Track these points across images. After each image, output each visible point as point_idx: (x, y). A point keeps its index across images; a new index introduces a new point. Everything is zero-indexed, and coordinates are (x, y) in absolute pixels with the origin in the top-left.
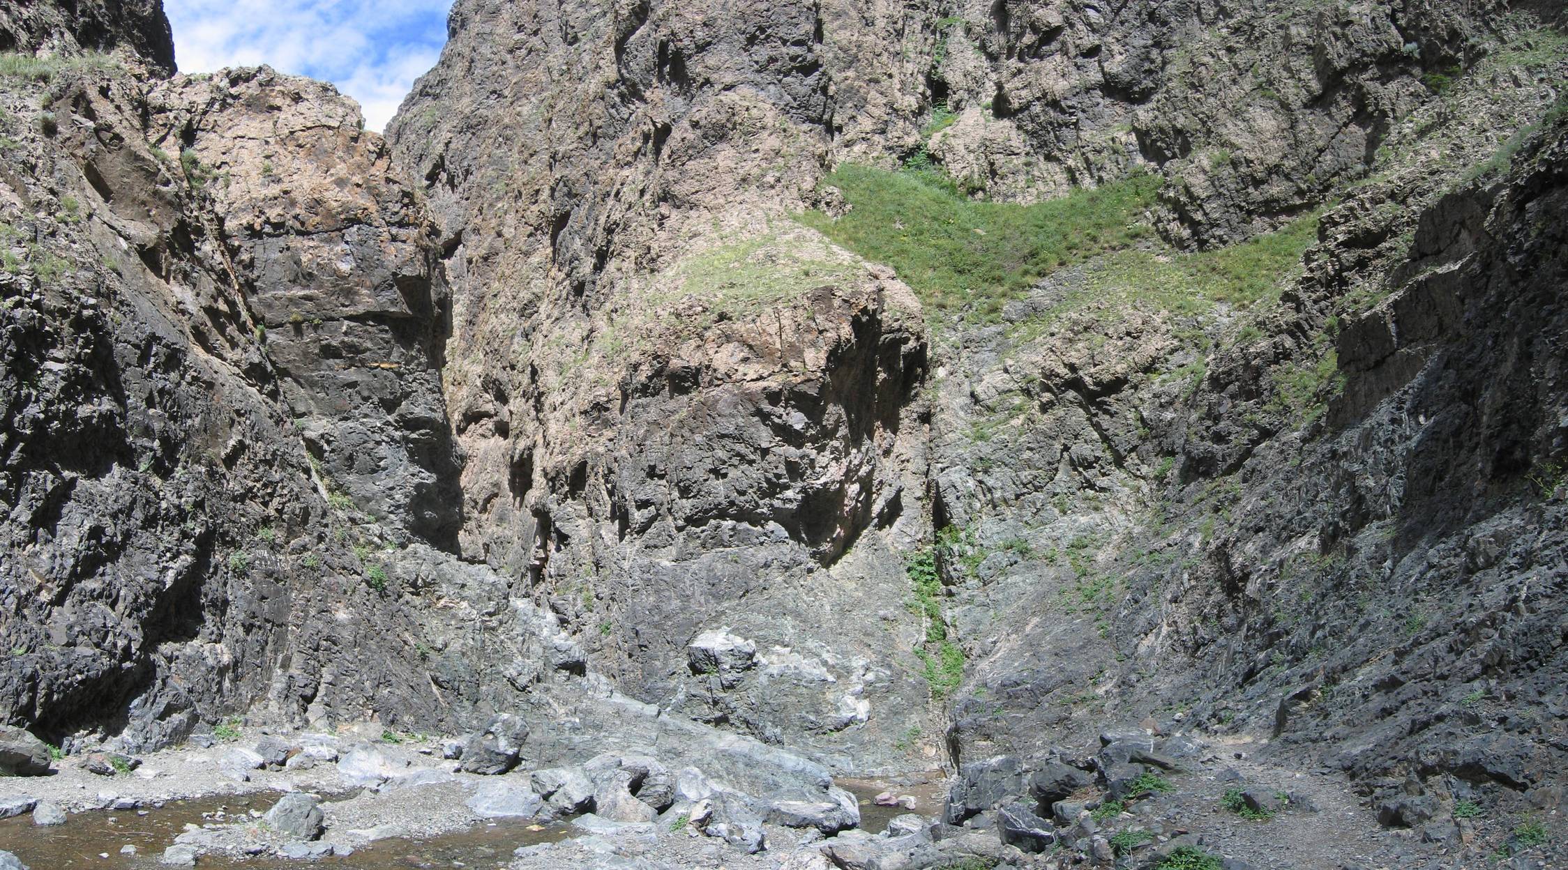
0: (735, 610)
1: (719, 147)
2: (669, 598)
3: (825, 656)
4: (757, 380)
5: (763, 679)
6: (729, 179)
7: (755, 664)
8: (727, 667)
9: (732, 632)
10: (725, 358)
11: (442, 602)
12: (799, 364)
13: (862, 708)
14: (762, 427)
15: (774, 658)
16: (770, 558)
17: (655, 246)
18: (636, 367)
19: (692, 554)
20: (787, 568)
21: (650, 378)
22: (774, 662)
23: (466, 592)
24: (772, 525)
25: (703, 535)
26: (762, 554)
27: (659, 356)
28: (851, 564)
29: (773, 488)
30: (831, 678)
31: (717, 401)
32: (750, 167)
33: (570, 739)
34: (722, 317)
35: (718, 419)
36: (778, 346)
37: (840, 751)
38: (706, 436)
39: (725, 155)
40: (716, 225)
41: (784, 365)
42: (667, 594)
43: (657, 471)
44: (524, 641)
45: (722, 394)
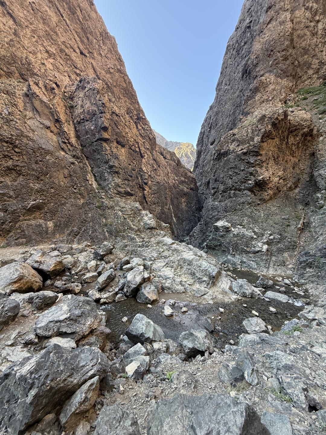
0: (230, 215)
3: (256, 230)
4: (241, 150)
7: (230, 231)
9: (226, 221)
10: (232, 147)
12: (253, 143)
13: (265, 247)
14: (242, 164)
15: (237, 229)
16: (244, 201)
19: (223, 200)
20: (250, 204)
21: (217, 156)
24: (245, 191)
25: (226, 195)
26: (242, 200)
30: (255, 237)
31: (230, 159)
35: (230, 164)
37: (253, 261)
38: (227, 169)
39: (258, 96)
41: (249, 144)
42: (215, 211)
45: (231, 156)
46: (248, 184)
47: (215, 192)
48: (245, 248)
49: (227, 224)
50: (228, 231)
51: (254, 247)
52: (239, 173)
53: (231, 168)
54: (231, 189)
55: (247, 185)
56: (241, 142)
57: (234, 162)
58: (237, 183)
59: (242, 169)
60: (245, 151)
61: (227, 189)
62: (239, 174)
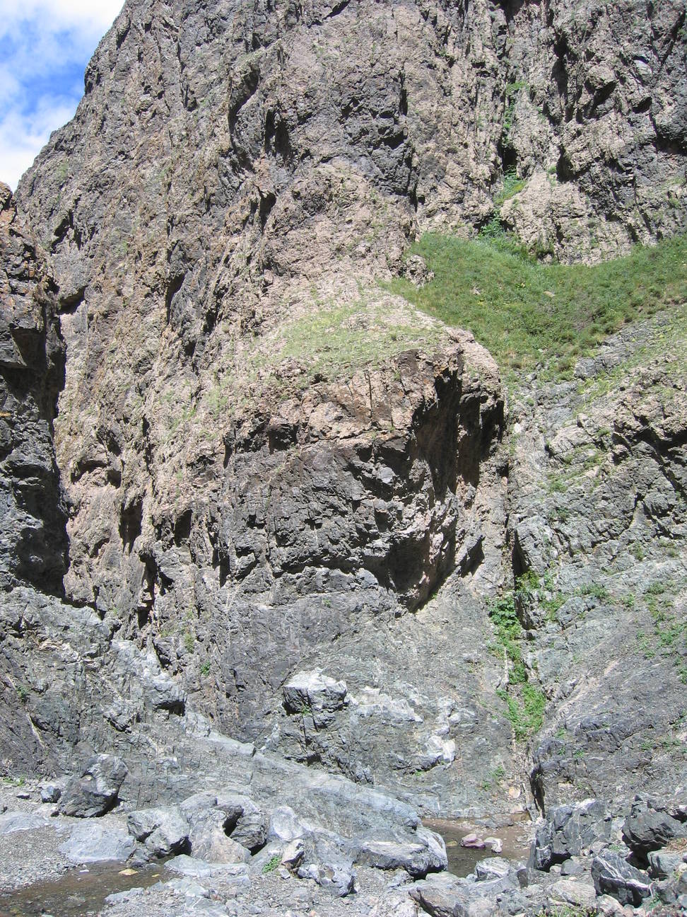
0: (327, 652)
1: (317, 217)
2: (266, 641)
3: (413, 697)
4: (349, 437)
5: (354, 719)
6: (325, 248)
7: (346, 704)
8: (320, 707)
9: (323, 673)
10: (320, 417)
11: (45, 644)
12: (387, 423)
13: (448, 748)
14: (354, 481)
15: (364, 698)
16: (360, 603)
17: (259, 311)
18: (239, 424)
19: (288, 599)
20: (376, 613)
21: (252, 434)
22: (364, 702)
23: (69, 634)
24: (362, 572)
25: (298, 581)
26: (354, 599)
27: (261, 414)
28: (436, 609)
29: (363, 538)
30: (418, 718)
31: (313, 457)
32: (344, 238)
33: (167, 778)
34: (318, 379)
35: (314, 473)
36: (368, 406)
37: (428, 791)
38: (303, 489)
39: (322, 226)
40: (314, 292)
41: (374, 424)
42: (264, 636)
43: (257, 521)
44: (125, 681)
45: (317, 450)
46: (374, 549)
47: (251, 566)
48: (400, 757)
49: (331, 682)
50: (340, 708)
51: (425, 749)
52: (344, 508)
53: (318, 489)
54: (317, 562)
55: (367, 552)
56: (348, 411)
57: (327, 470)
58: (335, 542)
59: (355, 498)
60: (364, 441)
61: (302, 559)
62: (346, 513)
